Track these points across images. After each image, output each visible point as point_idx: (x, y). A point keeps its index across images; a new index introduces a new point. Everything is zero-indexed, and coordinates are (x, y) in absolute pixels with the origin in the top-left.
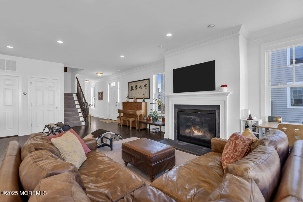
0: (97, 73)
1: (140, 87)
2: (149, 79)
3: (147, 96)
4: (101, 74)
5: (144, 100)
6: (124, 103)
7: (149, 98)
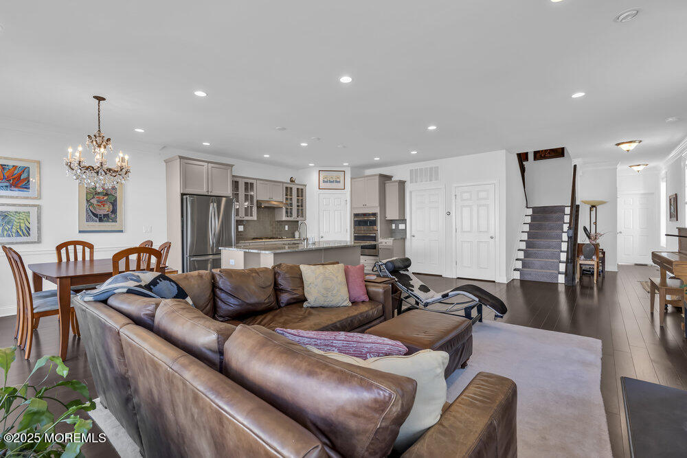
0: (618, 144)
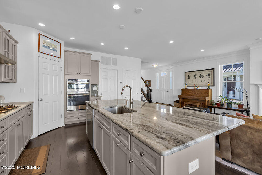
1: (201, 76)
2: (214, 69)
3: (211, 83)
4: (156, 66)
5: (208, 87)
6: (183, 90)
7: (214, 86)
